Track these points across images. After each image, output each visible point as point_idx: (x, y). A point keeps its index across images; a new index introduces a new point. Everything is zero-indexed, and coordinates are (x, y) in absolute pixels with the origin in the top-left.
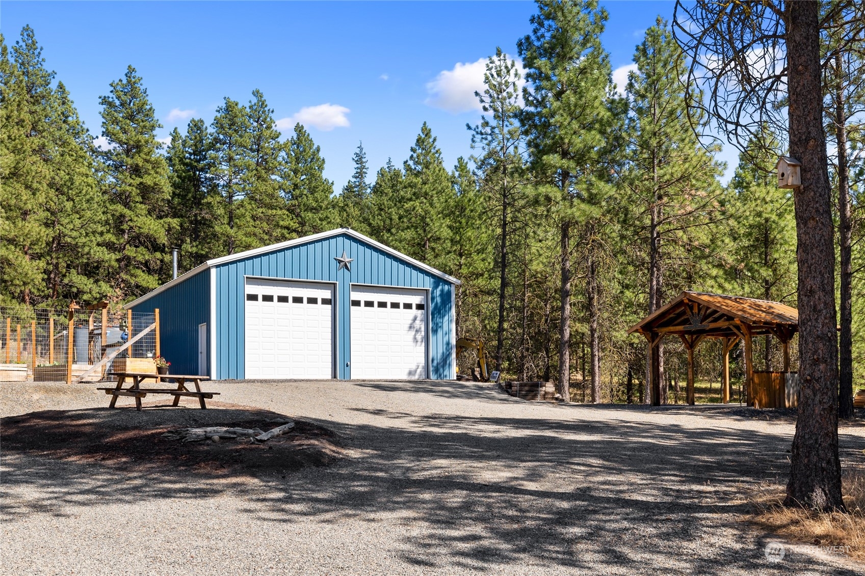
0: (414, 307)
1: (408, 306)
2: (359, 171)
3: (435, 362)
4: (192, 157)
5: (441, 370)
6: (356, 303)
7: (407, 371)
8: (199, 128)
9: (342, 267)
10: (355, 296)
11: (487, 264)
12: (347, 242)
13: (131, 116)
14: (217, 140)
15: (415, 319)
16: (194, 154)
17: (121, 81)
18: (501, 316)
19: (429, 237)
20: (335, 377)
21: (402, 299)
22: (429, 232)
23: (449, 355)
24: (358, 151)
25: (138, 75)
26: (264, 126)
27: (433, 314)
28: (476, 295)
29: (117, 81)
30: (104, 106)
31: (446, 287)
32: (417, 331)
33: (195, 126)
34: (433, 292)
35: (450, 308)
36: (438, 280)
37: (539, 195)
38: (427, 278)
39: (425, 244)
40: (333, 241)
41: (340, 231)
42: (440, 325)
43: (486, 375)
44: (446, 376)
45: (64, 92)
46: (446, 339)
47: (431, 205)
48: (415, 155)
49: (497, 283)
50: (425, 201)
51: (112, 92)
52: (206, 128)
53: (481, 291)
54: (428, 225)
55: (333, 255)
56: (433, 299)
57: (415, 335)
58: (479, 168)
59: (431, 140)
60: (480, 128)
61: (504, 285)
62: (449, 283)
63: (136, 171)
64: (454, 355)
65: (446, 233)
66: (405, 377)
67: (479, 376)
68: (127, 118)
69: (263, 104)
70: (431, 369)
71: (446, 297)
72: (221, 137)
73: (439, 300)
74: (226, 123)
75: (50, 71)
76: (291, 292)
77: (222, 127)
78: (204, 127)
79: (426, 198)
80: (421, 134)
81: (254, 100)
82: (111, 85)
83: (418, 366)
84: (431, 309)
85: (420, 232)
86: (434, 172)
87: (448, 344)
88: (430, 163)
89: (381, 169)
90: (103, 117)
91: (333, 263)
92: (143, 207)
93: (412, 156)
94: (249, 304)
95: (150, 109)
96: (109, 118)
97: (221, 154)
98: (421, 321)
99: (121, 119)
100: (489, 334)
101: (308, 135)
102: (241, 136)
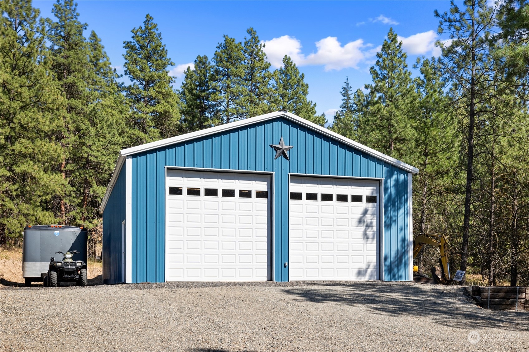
0: (364, 199)
1: (357, 199)
2: (345, 102)
3: (389, 260)
4: (198, 88)
5: (396, 270)
6: (297, 196)
7: (356, 271)
8: (204, 64)
9: (280, 155)
10: (294, 188)
11: (452, 162)
12: (285, 127)
13: (148, 57)
14: (217, 72)
15: (365, 212)
16: (200, 85)
17: (141, 28)
18: (468, 210)
19: (394, 138)
20: (271, 279)
21: (350, 191)
22: (394, 133)
23: (406, 252)
24: (345, 85)
25: (154, 22)
26: (257, 59)
27: (386, 207)
28: (440, 194)
29: (137, 28)
30: (127, 49)
31: (402, 177)
32: (368, 226)
33: (201, 62)
34: (386, 182)
35: (406, 200)
36: (393, 169)
37: (517, 55)
38: (379, 167)
39: (391, 145)
40: (269, 126)
41: (276, 114)
42: (394, 219)
43: (448, 275)
44: (401, 277)
45: (95, 40)
46: (401, 235)
47: (397, 107)
48: (381, 60)
49: (463, 180)
50: (390, 103)
51: (133, 37)
52: (209, 63)
53: (446, 189)
54: (393, 126)
55: (269, 142)
56: (386, 189)
57: (365, 231)
58: (446, 56)
59: (397, 45)
60: (449, 15)
61: (470, 178)
62: (406, 172)
63: (151, 101)
64: (411, 253)
65: (411, 133)
66: (352, 278)
67: (440, 277)
68: (144, 58)
69: (255, 40)
70: (384, 268)
71: (401, 188)
72: (221, 69)
73: (393, 191)
74: (225, 57)
75: (83, 23)
76: (220, 184)
77: (221, 61)
78: (208, 62)
79: (391, 101)
80: (388, 40)
81: (249, 37)
82: (132, 32)
83: (369, 266)
84: (383, 201)
85: (385, 133)
86: (400, 75)
87: (404, 240)
88: (396, 67)
89: (357, 91)
90: (126, 59)
91: (269, 150)
92: (156, 130)
93: (378, 61)
94: (170, 199)
95: (163, 50)
96: (131, 60)
97: (220, 84)
98: (373, 214)
99: (139, 60)
100: (454, 232)
101: (295, 65)
102: (237, 68)
